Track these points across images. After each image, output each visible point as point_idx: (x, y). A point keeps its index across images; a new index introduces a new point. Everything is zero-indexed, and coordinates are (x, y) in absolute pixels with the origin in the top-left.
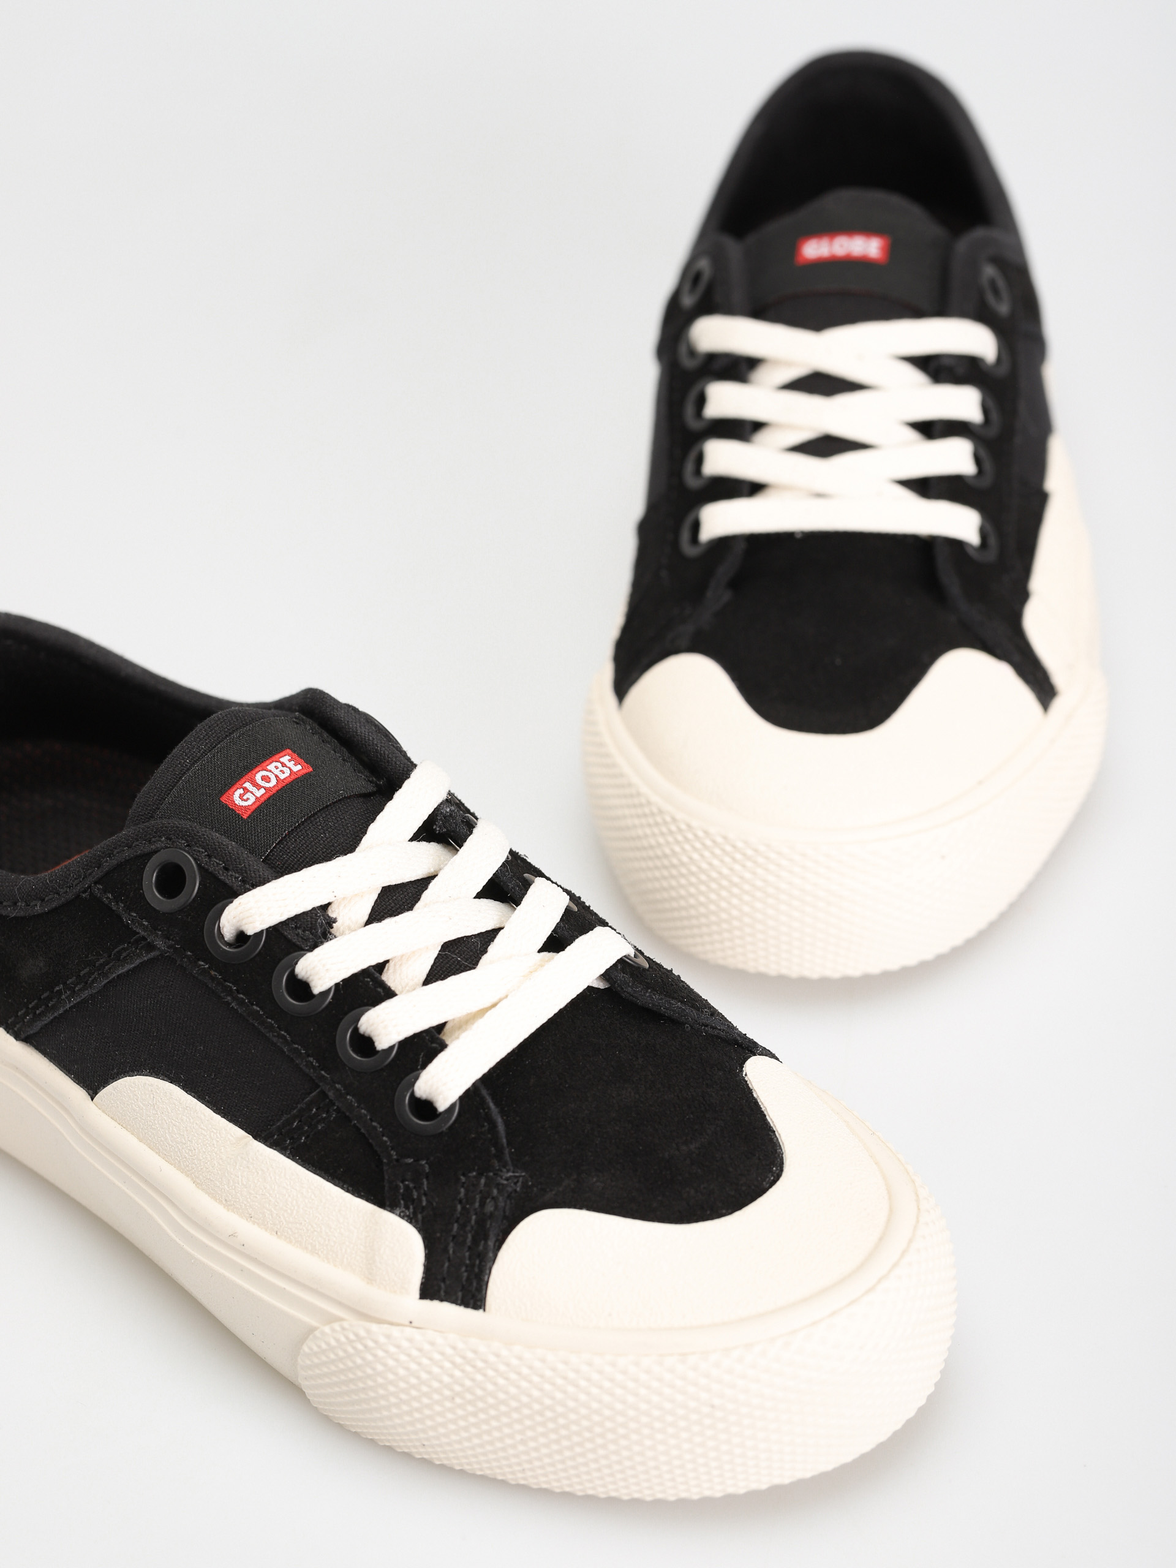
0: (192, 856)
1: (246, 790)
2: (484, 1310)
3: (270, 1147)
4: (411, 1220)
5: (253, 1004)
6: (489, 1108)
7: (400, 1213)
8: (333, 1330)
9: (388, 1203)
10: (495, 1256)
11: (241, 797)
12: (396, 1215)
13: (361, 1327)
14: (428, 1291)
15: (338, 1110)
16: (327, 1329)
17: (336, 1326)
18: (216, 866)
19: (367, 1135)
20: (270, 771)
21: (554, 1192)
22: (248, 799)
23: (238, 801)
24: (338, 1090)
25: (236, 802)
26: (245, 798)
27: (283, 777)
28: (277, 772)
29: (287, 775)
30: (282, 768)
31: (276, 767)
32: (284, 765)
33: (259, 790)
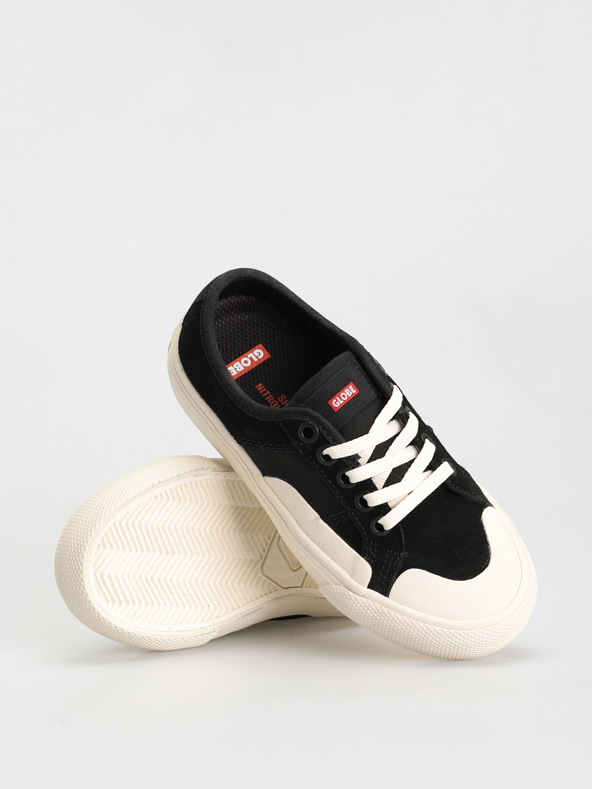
0: (317, 428)
1: (337, 400)
2: (388, 597)
3: (326, 523)
4: (369, 562)
5: (329, 480)
6: (401, 532)
7: (366, 559)
8: (336, 587)
9: (362, 555)
10: (395, 581)
11: (335, 402)
12: (364, 559)
13: (347, 592)
14: (370, 586)
15: (350, 520)
16: (334, 586)
17: (338, 587)
18: (324, 432)
19: (359, 531)
20: (346, 393)
21: (416, 562)
22: (337, 404)
23: (334, 404)
24: (352, 514)
25: (333, 405)
26: (336, 403)
27: (349, 395)
28: (348, 393)
29: (351, 395)
30: (349, 392)
31: (348, 391)
32: (350, 390)
33: (341, 401)
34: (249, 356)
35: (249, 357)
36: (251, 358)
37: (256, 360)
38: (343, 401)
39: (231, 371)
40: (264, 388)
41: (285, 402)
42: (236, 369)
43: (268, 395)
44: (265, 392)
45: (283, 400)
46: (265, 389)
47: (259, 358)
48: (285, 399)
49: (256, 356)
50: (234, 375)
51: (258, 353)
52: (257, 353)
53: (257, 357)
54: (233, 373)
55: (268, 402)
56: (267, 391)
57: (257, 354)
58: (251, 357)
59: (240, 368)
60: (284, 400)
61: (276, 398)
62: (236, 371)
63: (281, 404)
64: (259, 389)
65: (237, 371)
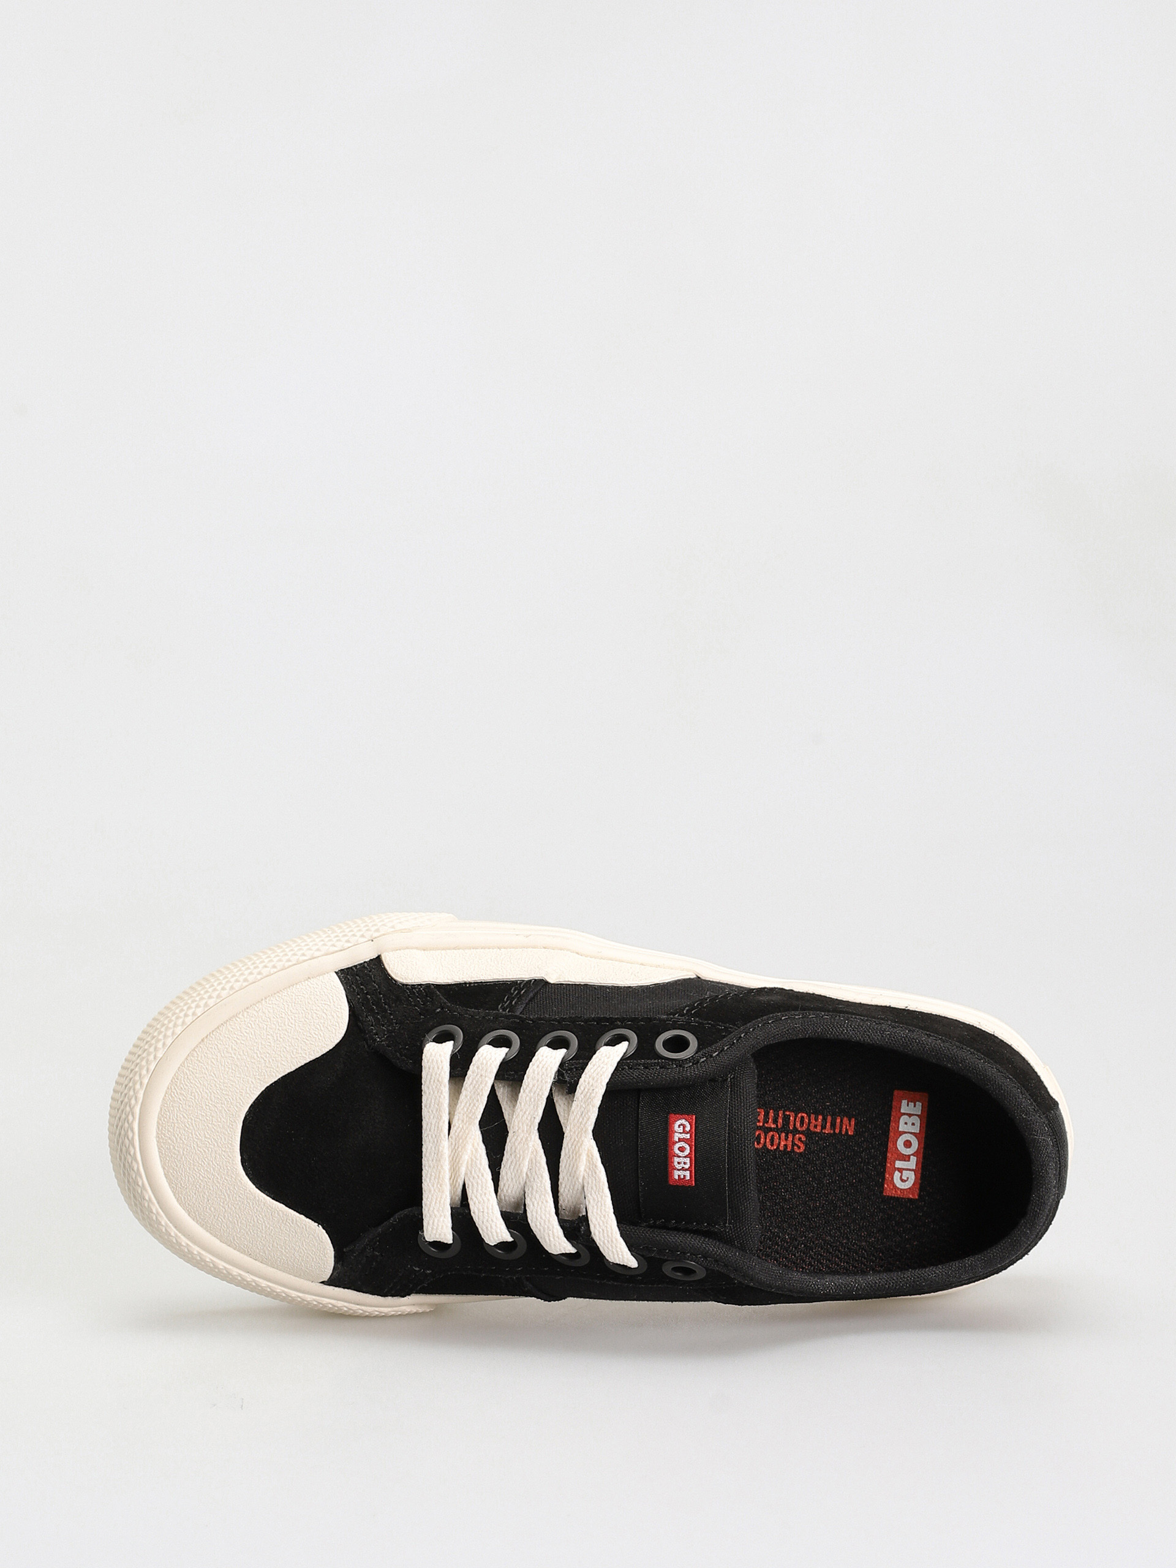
1: (684, 1132)
11: (684, 1127)
14: (378, 962)
20: (685, 1157)
25: (684, 1120)
26: (682, 1127)
27: (676, 1160)
28: (682, 1160)
29: (676, 1164)
30: (682, 1165)
31: (685, 1163)
32: (683, 1169)
33: (679, 1138)
34: (913, 1159)
35: (912, 1157)
36: (906, 1158)
37: (899, 1164)
38: (676, 1139)
39: (913, 1104)
40: (841, 1131)
41: (790, 1144)
42: (910, 1117)
43: (824, 1127)
44: (833, 1125)
45: (797, 1143)
46: (837, 1131)
47: (897, 1172)
48: (795, 1147)
49: (904, 1171)
50: (903, 1104)
51: (906, 1179)
52: (908, 1178)
53: (900, 1170)
54: (908, 1105)
55: (813, 1116)
56: (832, 1132)
57: (906, 1174)
58: (909, 1161)
59: (906, 1123)
60: (794, 1144)
61: (809, 1134)
62: (907, 1114)
63: (791, 1133)
64: (845, 1119)
65: (904, 1114)
